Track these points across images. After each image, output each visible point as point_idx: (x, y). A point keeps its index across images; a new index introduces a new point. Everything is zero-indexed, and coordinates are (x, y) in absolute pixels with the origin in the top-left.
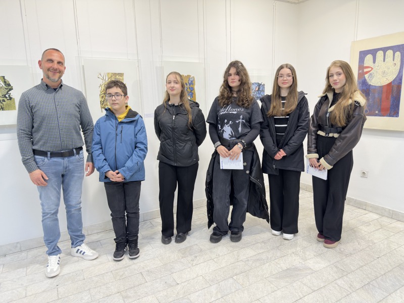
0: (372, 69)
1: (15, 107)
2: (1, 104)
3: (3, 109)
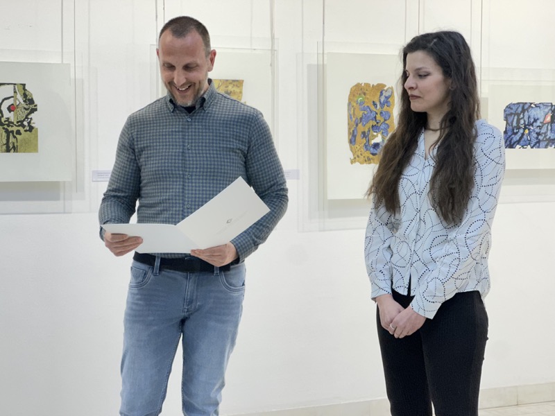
1: (36, 145)
2: (14, 140)
3: (15, 149)
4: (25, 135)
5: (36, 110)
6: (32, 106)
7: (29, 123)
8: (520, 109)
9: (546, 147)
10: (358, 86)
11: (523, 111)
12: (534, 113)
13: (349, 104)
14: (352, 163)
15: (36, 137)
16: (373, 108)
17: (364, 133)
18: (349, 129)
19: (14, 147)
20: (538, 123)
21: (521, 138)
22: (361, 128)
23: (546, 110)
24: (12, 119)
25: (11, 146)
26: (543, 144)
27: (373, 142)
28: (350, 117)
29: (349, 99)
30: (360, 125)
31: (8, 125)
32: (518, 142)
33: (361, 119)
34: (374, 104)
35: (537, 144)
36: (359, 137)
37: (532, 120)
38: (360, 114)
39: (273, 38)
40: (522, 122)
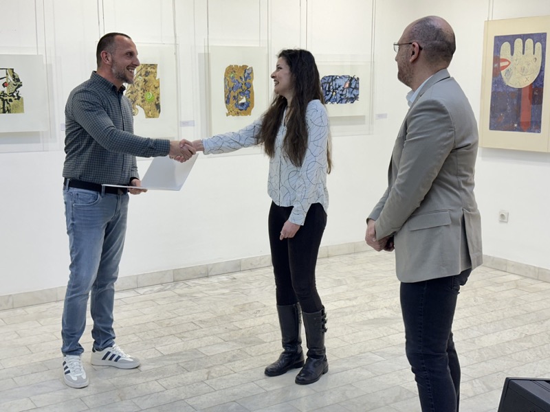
0: (510, 63)
1: (23, 108)
2: (8, 105)
3: (9, 111)
4: (15, 102)
5: (21, 85)
6: (19, 83)
7: (17, 94)
8: (330, 80)
9: (346, 103)
10: (230, 66)
11: (332, 81)
12: (338, 82)
13: (225, 78)
14: (227, 115)
15: (22, 103)
16: (240, 80)
17: (234, 97)
18: (225, 94)
19: (8, 110)
20: (341, 88)
21: (331, 98)
22: (233, 94)
23: (346, 80)
24: (6, 92)
25: (6, 109)
26: (344, 101)
27: (240, 102)
28: (226, 87)
29: (225, 75)
30: (232, 92)
31: (3, 96)
32: (329, 100)
33: (233, 88)
34: (241, 78)
35: (341, 101)
36: (231, 100)
37: (337, 87)
38: (232, 85)
39: (175, 37)
40: (331, 87)
